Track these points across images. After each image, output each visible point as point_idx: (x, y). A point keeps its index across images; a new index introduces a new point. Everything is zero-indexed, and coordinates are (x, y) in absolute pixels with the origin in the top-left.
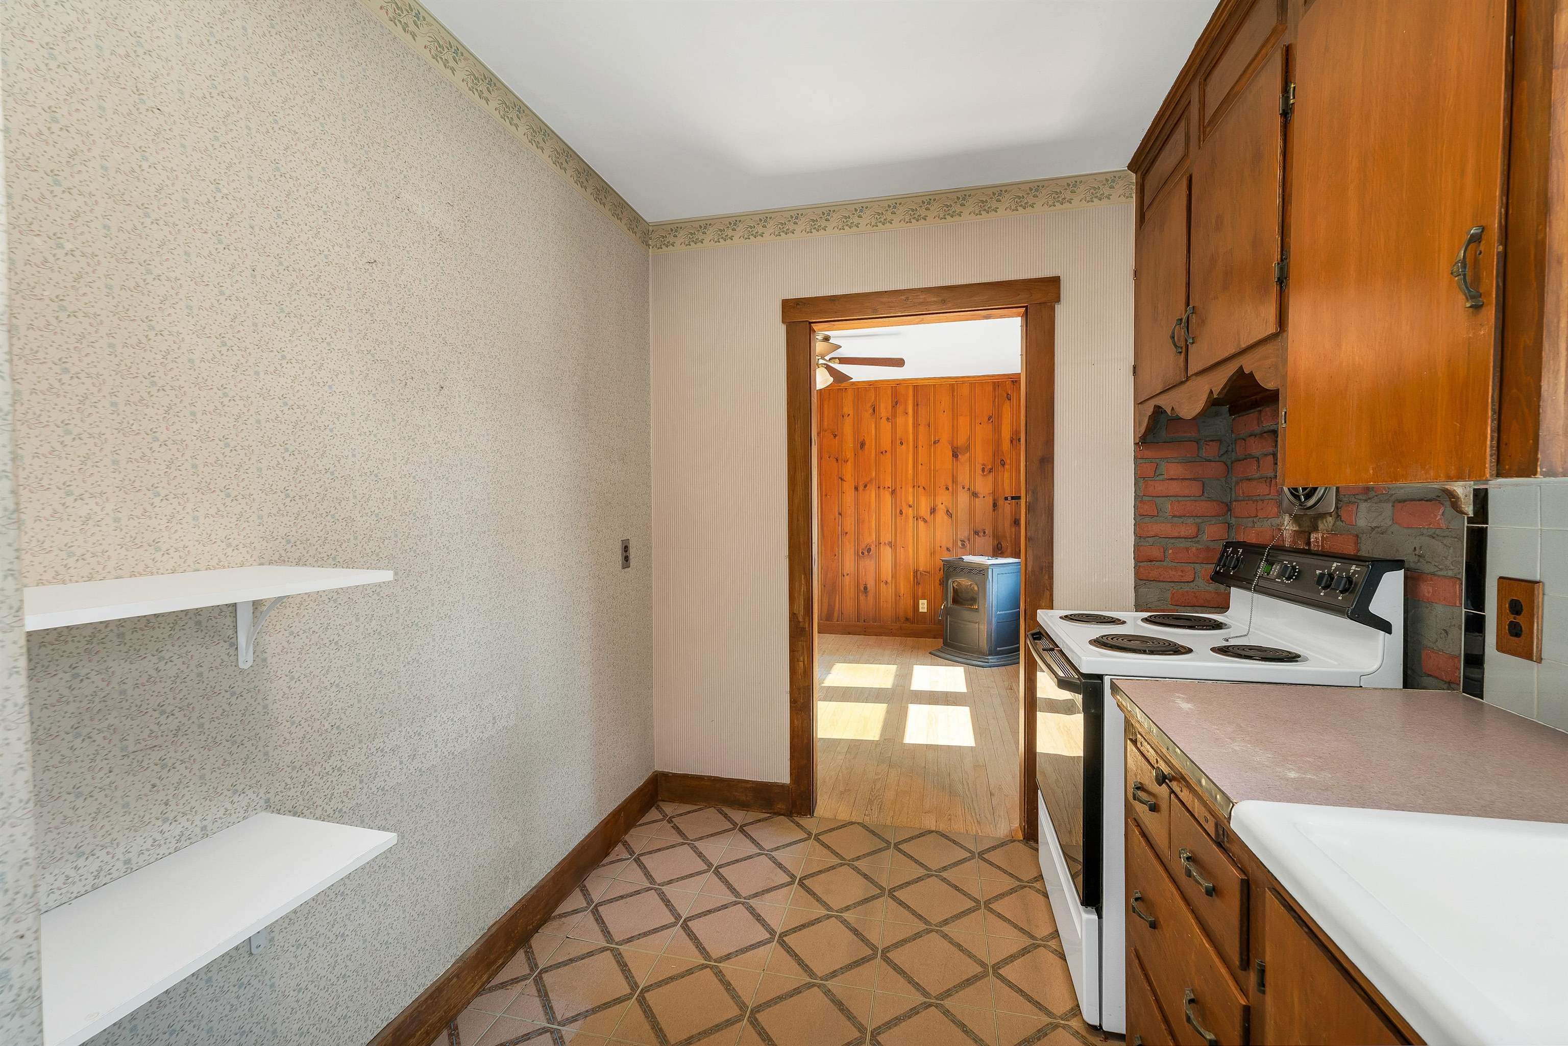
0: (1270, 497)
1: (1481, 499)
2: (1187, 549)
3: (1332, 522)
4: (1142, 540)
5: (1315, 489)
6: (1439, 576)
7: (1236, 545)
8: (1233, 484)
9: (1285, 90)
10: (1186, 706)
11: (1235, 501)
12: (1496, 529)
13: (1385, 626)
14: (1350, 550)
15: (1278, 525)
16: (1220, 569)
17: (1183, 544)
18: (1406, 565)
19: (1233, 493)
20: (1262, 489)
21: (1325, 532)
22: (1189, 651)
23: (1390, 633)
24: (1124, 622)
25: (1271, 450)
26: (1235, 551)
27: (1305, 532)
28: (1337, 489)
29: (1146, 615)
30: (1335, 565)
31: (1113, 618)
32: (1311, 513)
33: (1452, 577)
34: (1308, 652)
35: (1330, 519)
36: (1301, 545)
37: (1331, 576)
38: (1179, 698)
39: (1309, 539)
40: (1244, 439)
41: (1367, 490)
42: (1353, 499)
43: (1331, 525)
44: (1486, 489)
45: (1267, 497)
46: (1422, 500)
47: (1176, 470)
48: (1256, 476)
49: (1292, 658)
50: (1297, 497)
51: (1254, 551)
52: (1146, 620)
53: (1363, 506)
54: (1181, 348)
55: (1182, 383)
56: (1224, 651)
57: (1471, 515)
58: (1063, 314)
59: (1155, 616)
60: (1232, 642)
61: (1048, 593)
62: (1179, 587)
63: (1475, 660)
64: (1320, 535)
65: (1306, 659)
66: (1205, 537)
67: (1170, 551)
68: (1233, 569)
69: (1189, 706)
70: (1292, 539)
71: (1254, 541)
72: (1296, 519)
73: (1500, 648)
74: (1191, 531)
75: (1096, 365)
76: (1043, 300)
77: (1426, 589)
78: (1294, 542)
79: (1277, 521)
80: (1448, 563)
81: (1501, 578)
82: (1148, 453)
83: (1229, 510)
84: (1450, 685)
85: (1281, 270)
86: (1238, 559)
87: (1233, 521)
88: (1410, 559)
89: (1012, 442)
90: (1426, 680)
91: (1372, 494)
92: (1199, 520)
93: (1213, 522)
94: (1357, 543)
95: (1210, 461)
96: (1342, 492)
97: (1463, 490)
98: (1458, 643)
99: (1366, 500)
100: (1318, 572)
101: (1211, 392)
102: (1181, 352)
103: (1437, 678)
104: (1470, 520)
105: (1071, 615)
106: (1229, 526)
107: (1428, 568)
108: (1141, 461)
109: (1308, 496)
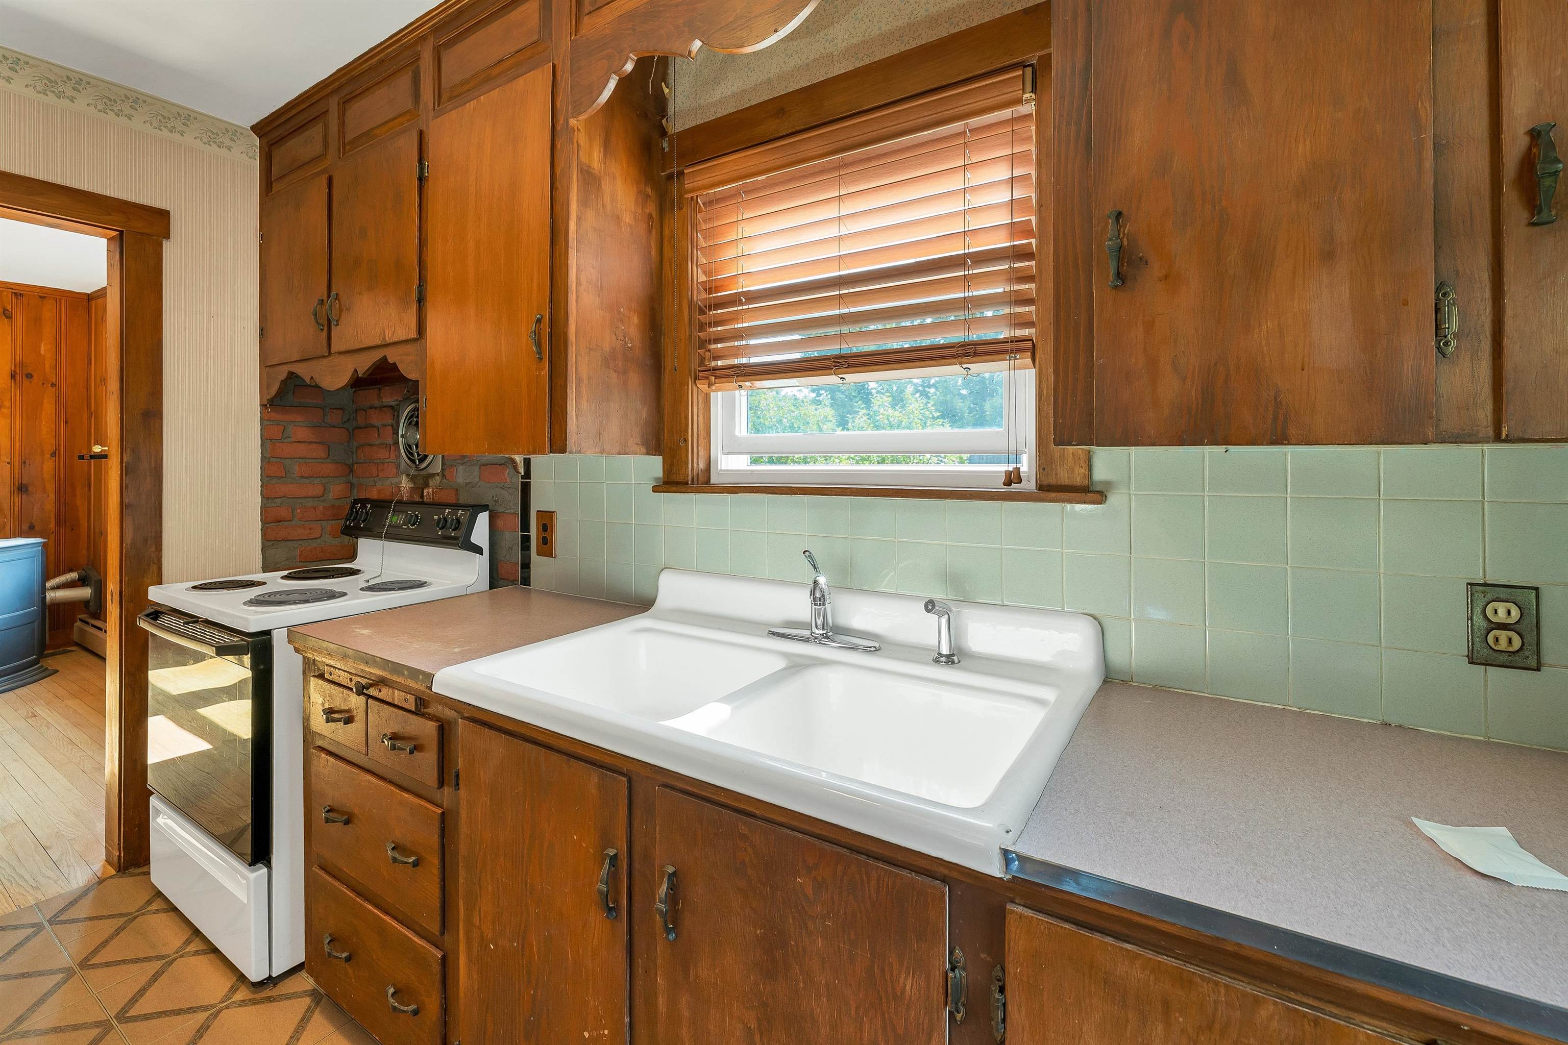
0: (389, 460)
1: (527, 463)
2: (315, 508)
3: (439, 480)
4: (270, 501)
5: (426, 456)
6: (507, 513)
7: (364, 502)
8: (355, 448)
9: (421, 161)
10: (365, 632)
11: (357, 463)
12: (535, 481)
13: (478, 550)
14: (452, 500)
15: (397, 483)
16: (350, 523)
17: (310, 503)
18: (490, 508)
19: (354, 456)
20: (382, 454)
21: (434, 487)
22: (345, 594)
23: (482, 555)
24: (264, 583)
25: (390, 422)
26: (363, 506)
27: (420, 488)
28: (443, 456)
29: (285, 573)
30: (447, 511)
31: (251, 581)
32: (424, 473)
33: (513, 514)
34: (431, 579)
35: (438, 478)
36: (417, 498)
37: (445, 519)
38: (357, 628)
39: (423, 493)
40: (365, 411)
41: (463, 457)
42: (453, 463)
43: (438, 482)
44: (530, 458)
45: (387, 460)
46: (496, 464)
47: (302, 433)
48: (377, 443)
49: (421, 584)
50: (413, 461)
51: (382, 505)
52: (283, 578)
53: (461, 468)
54: (323, 326)
55: (323, 357)
56: (371, 589)
57: (523, 474)
58: (171, 251)
59: (295, 573)
60: (371, 583)
61: (154, 568)
62: (307, 544)
63: (526, 565)
64: (431, 490)
65: (431, 584)
66: (331, 497)
67: (299, 511)
68: (363, 522)
69: (368, 631)
70: (409, 494)
71: (376, 497)
72: (412, 479)
73: (539, 553)
74: (318, 490)
75: (215, 318)
76: (145, 231)
77: (500, 523)
78: (411, 496)
79: (395, 480)
80: (511, 504)
81: (538, 511)
82: (274, 416)
83: (351, 471)
84: (513, 582)
85: (420, 293)
86: (367, 513)
87: (355, 481)
88: (491, 504)
89: (13, 377)
90: (501, 582)
91: (467, 459)
92: (324, 480)
93: (338, 482)
94: (457, 494)
95: (334, 427)
96: (446, 458)
97: (519, 459)
98: (517, 556)
99: (462, 464)
100: (436, 517)
101: (356, 371)
102: (322, 330)
103: (507, 580)
104: (522, 477)
105: (201, 585)
106: (352, 485)
107: (500, 509)
108: (268, 423)
109: (422, 460)
